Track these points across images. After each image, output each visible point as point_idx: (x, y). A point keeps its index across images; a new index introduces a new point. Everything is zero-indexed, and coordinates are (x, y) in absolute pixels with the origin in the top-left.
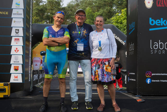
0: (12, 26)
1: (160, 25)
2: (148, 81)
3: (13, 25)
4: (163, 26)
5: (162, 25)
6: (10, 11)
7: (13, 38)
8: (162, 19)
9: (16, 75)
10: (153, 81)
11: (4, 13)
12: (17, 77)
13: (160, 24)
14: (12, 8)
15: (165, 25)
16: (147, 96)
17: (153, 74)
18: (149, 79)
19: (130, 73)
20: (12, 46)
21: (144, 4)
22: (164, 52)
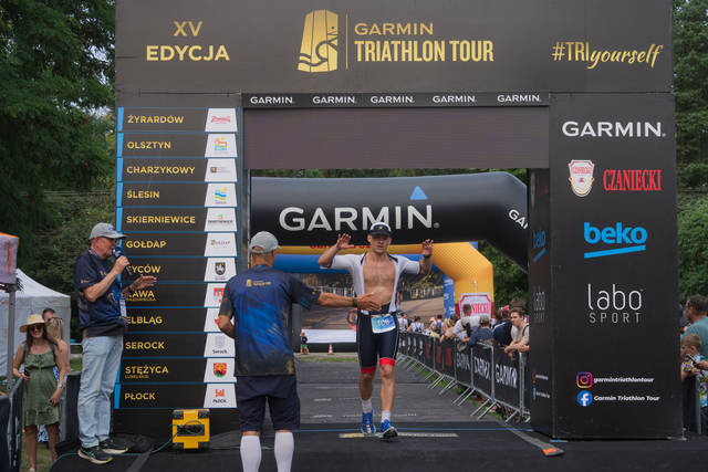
0: (206, 255)
1: (613, 241)
2: (585, 399)
3: (209, 250)
4: (624, 245)
5: (619, 241)
6: (201, 214)
7: (210, 288)
8: (619, 225)
9: (220, 387)
10: (597, 398)
11: (184, 220)
12: (222, 394)
13: (616, 239)
14: (206, 205)
15: (628, 241)
16: (583, 442)
17: (596, 380)
18: (587, 395)
19: (537, 376)
20: (206, 309)
22: (626, 318)
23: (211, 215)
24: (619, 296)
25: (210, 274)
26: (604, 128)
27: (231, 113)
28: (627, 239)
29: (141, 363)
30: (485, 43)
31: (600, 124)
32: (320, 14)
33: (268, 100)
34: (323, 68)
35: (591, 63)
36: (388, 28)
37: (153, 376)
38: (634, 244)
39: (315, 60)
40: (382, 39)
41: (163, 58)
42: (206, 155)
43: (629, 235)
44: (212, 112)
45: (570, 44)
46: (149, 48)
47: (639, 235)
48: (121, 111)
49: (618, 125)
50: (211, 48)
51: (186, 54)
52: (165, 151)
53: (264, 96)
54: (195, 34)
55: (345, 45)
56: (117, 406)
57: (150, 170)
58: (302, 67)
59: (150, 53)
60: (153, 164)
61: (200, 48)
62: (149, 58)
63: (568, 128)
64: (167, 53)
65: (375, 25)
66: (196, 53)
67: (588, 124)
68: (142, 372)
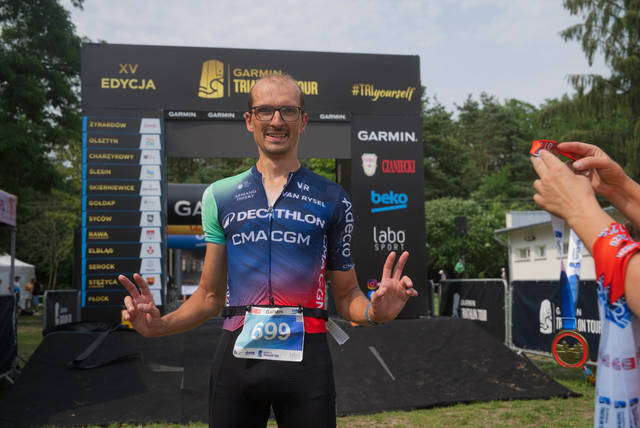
0: (141, 209)
3: (143, 207)
5: (392, 202)
6: (138, 185)
7: (144, 231)
8: (392, 193)
11: (126, 188)
13: (390, 201)
14: (141, 178)
20: (141, 244)
21: (362, 170)
22: (396, 247)
23: (144, 185)
24: (392, 235)
25: (144, 222)
26: (383, 136)
27: (157, 122)
28: (397, 201)
29: (100, 278)
30: (313, 83)
31: (380, 133)
32: (212, 62)
33: (180, 114)
34: (214, 96)
35: (374, 97)
36: (254, 72)
37: (107, 286)
38: (399, 204)
39: (209, 90)
40: (251, 79)
41: (112, 86)
42: (141, 147)
43: (397, 198)
44: (145, 121)
45: (362, 86)
46: (103, 80)
47: (403, 199)
48: (85, 119)
49: (390, 134)
50: (144, 81)
51: (127, 85)
52: (114, 145)
53: (178, 112)
54: (133, 72)
55: (228, 81)
56: (83, 305)
57: (104, 156)
58: (201, 95)
59: (104, 83)
60: (107, 152)
61: (136, 81)
62: (103, 86)
63: (362, 135)
64: (115, 83)
65: (246, 71)
66: (134, 84)
67: (373, 133)
68: (100, 283)
